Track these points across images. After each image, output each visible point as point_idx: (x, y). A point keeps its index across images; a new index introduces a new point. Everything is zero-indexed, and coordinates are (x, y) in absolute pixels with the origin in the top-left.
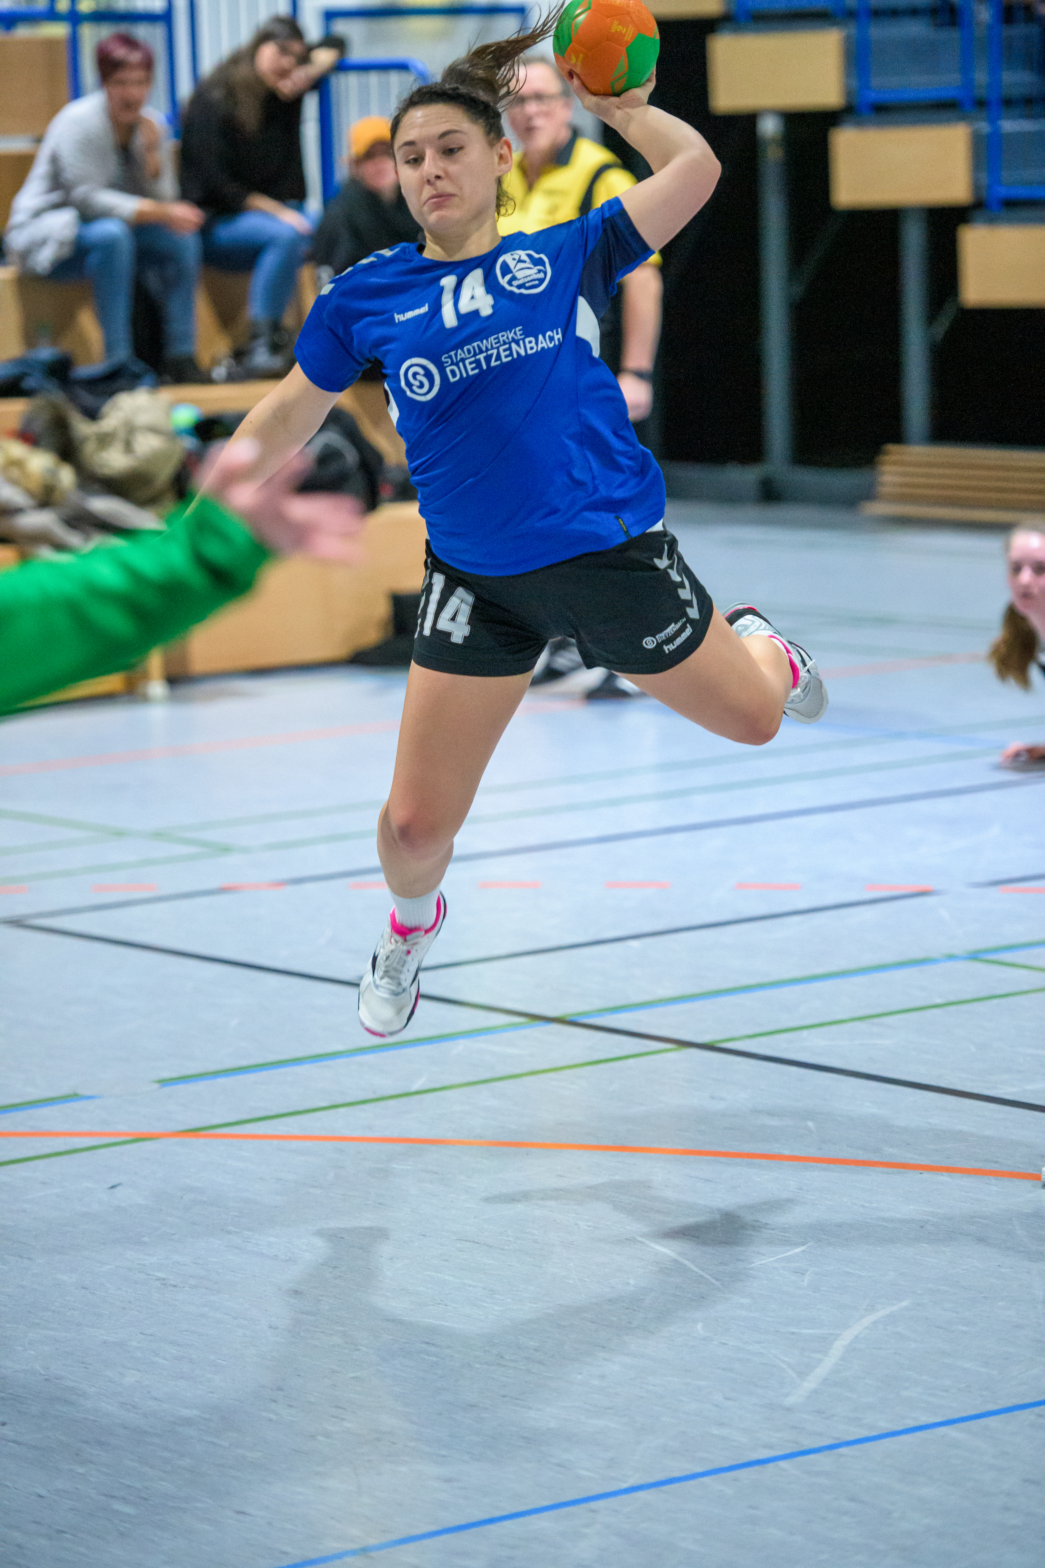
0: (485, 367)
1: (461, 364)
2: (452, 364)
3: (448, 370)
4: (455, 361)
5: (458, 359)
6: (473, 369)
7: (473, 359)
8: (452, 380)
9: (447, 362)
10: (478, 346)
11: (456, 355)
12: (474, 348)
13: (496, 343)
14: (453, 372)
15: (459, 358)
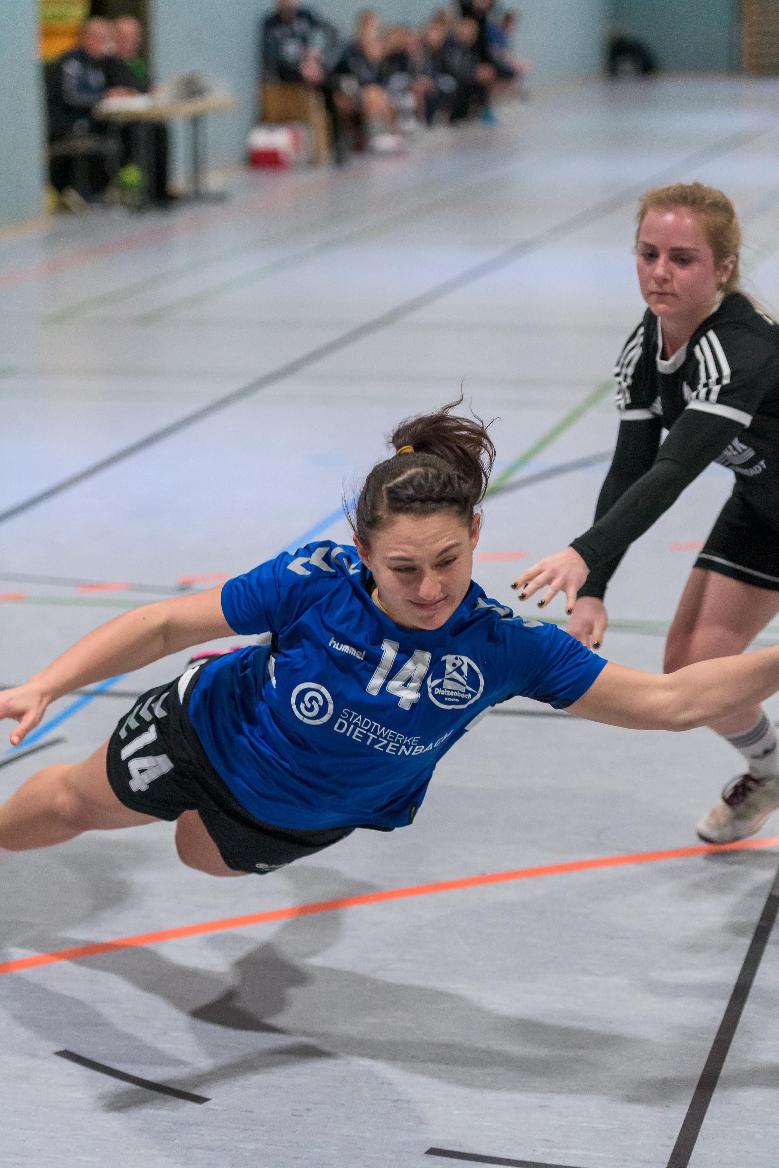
0: (368, 743)
1: (352, 726)
2: (347, 720)
3: (340, 720)
4: (350, 720)
5: (353, 722)
6: (357, 737)
7: (365, 732)
8: (335, 729)
9: (345, 715)
10: (377, 727)
11: (355, 717)
12: (372, 725)
13: (390, 737)
14: (341, 726)
15: (355, 721)
